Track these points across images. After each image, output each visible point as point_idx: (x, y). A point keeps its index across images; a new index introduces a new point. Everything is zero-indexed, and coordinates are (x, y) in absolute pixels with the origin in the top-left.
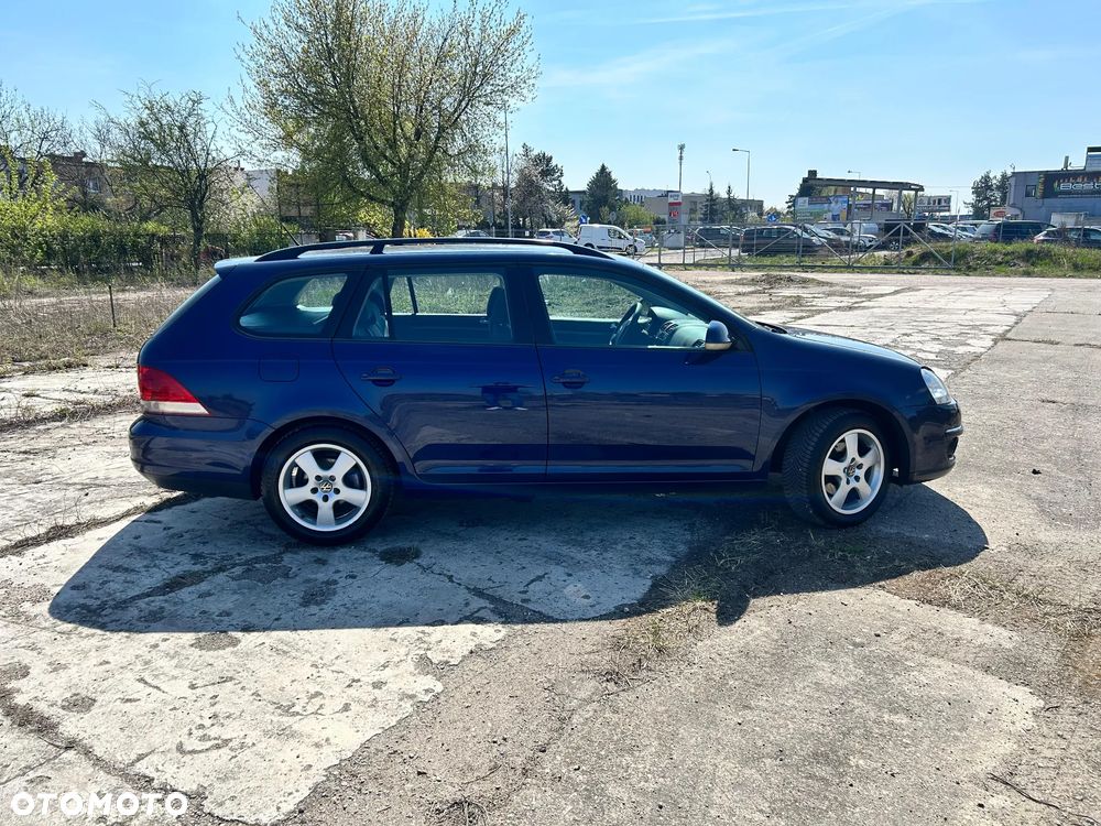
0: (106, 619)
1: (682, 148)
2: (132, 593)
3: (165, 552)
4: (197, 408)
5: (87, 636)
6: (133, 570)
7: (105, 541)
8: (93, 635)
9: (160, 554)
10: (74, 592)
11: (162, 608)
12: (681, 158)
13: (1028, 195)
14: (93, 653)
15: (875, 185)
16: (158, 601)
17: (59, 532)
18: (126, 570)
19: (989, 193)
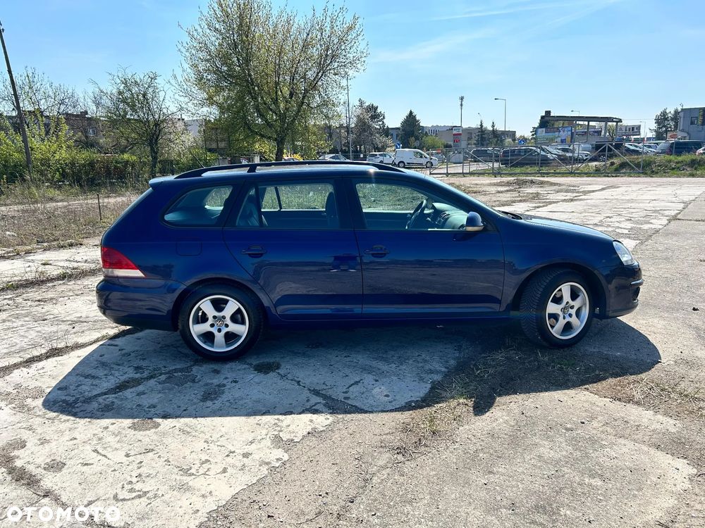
0: (77, 410)
1: (462, 99)
2: (95, 393)
3: (119, 365)
4: (137, 273)
5: (65, 421)
6: (97, 377)
7: (82, 358)
8: (68, 420)
9: (114, 366)
10: (59, 392)
11: (113, 402)
12: (461, 105)
13: (692, 123)
14: (67, 432)
15: (589, 119)
16: (111, 397)
17: (54, 353)
18: (93, 377)
19: (666, 123)
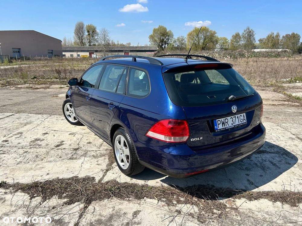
0: (283, 151)
2: (274, 155)
5: (288, 149)
6: (270, 162)
14: (288, 145)
16: (268, 150)
